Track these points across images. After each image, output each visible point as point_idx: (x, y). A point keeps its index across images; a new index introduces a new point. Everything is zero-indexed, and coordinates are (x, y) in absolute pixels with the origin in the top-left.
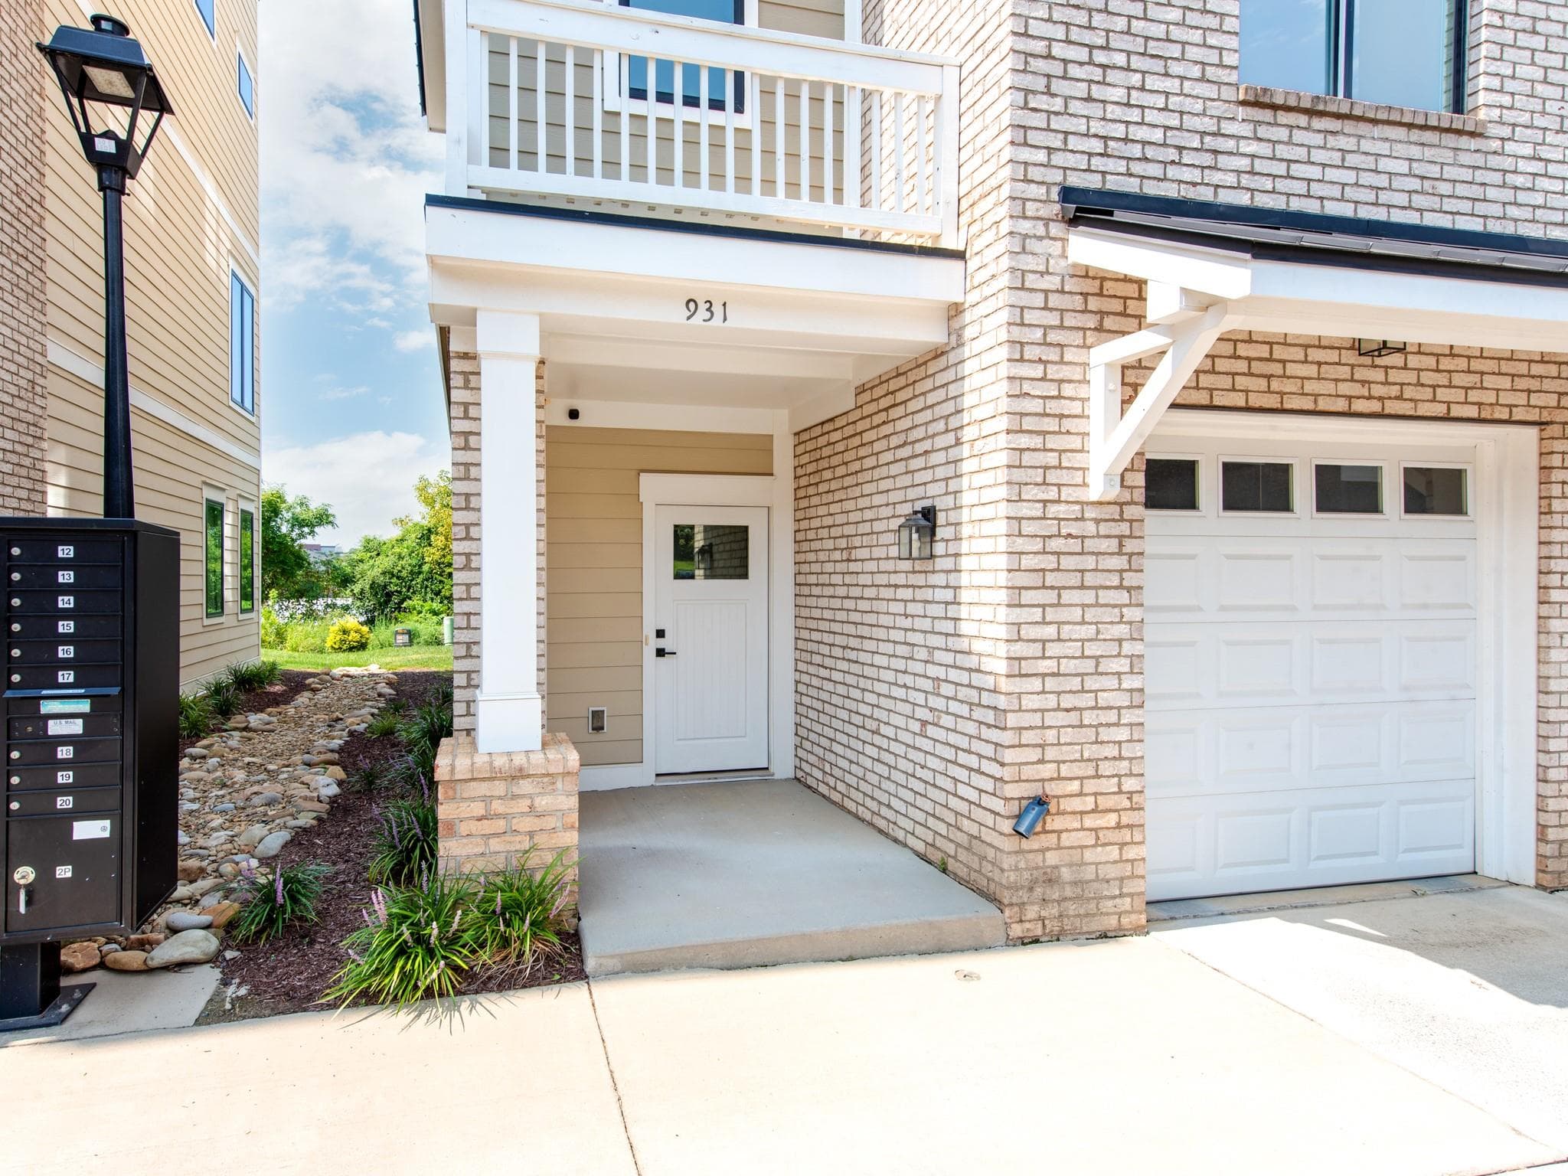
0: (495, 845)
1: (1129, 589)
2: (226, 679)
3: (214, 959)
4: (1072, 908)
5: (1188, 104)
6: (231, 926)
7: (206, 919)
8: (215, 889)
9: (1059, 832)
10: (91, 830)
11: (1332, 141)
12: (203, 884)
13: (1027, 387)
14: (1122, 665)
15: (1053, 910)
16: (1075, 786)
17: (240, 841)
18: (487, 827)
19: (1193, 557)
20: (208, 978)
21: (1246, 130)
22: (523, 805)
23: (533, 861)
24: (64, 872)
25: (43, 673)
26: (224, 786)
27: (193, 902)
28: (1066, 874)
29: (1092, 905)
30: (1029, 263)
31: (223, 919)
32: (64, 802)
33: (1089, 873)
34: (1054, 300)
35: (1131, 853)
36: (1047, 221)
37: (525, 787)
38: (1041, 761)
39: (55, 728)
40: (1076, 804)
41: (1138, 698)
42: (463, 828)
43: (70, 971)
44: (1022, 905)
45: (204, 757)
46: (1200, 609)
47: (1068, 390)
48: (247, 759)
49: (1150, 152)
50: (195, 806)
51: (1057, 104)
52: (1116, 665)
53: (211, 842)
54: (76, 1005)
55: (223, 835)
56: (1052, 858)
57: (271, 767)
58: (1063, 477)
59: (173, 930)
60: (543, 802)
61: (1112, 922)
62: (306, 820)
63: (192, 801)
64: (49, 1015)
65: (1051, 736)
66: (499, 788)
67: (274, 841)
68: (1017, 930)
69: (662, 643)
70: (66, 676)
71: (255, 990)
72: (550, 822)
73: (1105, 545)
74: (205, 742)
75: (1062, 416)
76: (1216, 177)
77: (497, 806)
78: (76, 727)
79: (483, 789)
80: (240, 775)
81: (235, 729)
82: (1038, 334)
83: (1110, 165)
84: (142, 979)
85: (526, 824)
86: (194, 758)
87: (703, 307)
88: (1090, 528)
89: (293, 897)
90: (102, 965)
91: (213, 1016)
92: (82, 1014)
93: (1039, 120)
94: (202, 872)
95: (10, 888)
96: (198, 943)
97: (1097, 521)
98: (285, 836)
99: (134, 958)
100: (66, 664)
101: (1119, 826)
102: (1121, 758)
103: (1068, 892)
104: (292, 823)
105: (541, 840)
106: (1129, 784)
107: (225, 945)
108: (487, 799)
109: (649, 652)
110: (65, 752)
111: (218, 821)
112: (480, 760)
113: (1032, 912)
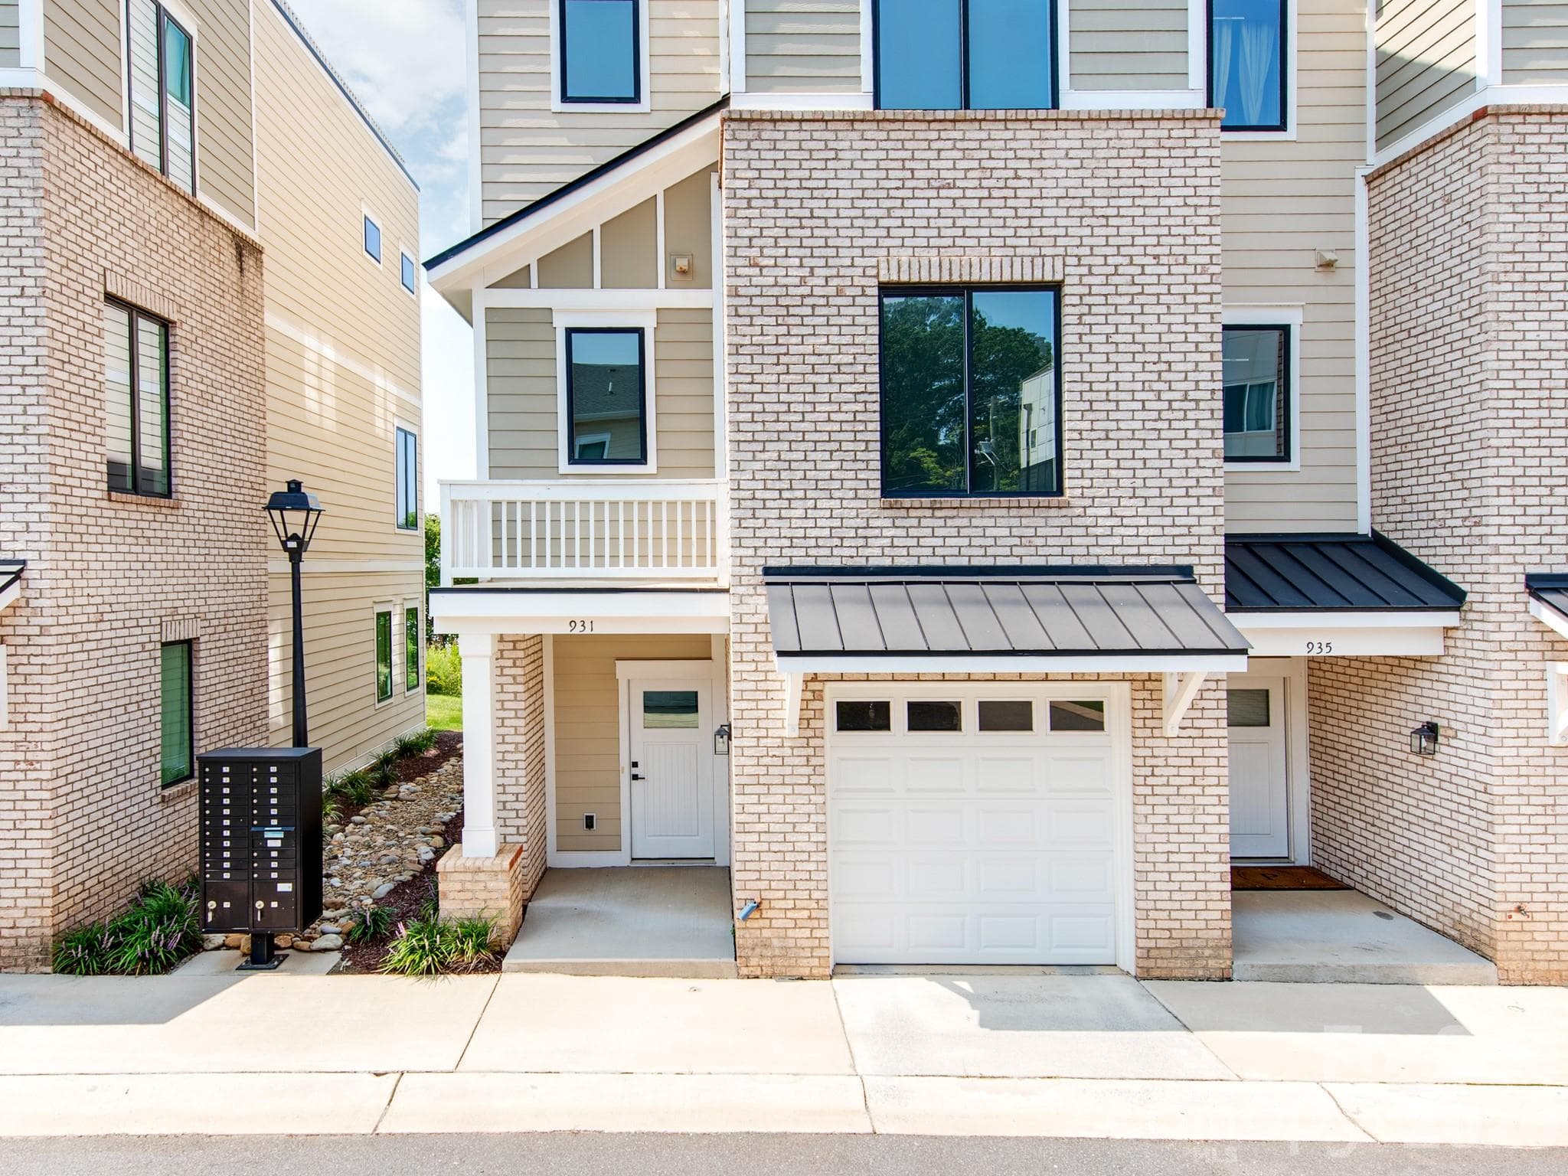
0: (467, 904)
1: (814, 785)
2: (393, 748)
3: (340, 949)
4: (780, 962)
5: (846, 513)
6: (349, 934)
7: (339, 929)
8: (348, 914)
9: (771, 919)
10: (285, 887)
11: (950, 522)
12: (342, 911)
13: (745, 676)
14: (811, 828)
15: (767, 962)
16: (781, 894)
17: (366, 888)
18: (462, 895)
19: (886, 759)
20: (337, 956)
21: (888, 523)
22: (481, 886)
23: (486, 914)
24: (274, 904)
25: (265, 821)
26: (369, 847)
27: (335, 920)
28: (775, 942)
29: (793, 961)
30: (743, 609)
31: (345, 930)
32: (274, 875)
33: (791, 943)
34: (760, 628)
35: (817, 933)
36: (755, 586)
37: (482, 876)
38: (759, 879)
39: (270, 844)
40: (782, 904)
41: (823, 847)
42: (451, 895)
43: (279, 948)
44: (747, 958)
45: (362, 823)
46: (892, 790)
47: (771, 676)
48: (389, 827)
49: (821, 542)
50: (349, 862)
51: (760, 523)
52: (805, 828)
53: (352, 887)
54: (281, 962)
55: (358, 883)
56: (766, 933)
57: (401, 834)
58: (770, 724)
59: (323, 933)
60: (491, 885)
61: (807, 972)
62: (406, 876)
63: (348, 858)
64: (270, 965)
65: (764, 866)
66: (469, 877)
67: (384, 888)
68: (744, 971)
69: (635, 771)
70: (274, 822)
71: (354, 964)
72: (495, 895)
73: (797, 761)
74: (366, 811)
75: (767, 691)
76: (867, 552)
77: (468, 886)
78: (278, 844)
79: (461, 876)
80: (380, 840)
81: (388, 799)
82: (752, 647)
83: (795, 552)
84: (308, 955)
85: (482, 895)
86: (356, 824)
87: (579, 624)
88: (788, 752)
89: (375, 921)
90: (292, 947)
91: (335, 971)
92: (283, 966)
93: (749, 533)
94: (342, 905)
95: (255, 910)
96: (335, 941)
97: (792, 748)
98: (390, 886)
99: (305, 945)
100: (274, 817)
101: (810, 918)
102: (810, 880)
103: (777, 952)
104: (398, 878)
105: (490, 903)
106: (816, 895)
107: (345, 942)
108: (463, 882)
109: (625, 778)
110: (274, 854)
111: (358, 873)
112: (460, 862)
113: (754, 961)
